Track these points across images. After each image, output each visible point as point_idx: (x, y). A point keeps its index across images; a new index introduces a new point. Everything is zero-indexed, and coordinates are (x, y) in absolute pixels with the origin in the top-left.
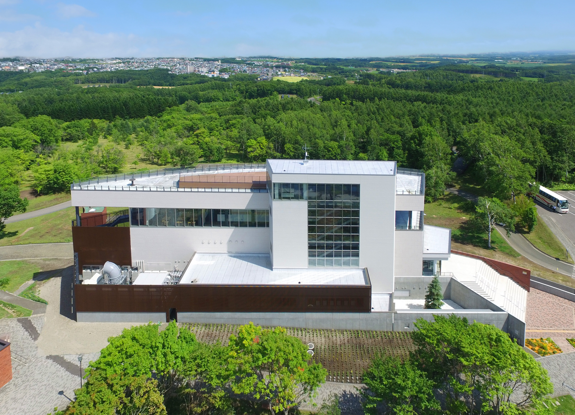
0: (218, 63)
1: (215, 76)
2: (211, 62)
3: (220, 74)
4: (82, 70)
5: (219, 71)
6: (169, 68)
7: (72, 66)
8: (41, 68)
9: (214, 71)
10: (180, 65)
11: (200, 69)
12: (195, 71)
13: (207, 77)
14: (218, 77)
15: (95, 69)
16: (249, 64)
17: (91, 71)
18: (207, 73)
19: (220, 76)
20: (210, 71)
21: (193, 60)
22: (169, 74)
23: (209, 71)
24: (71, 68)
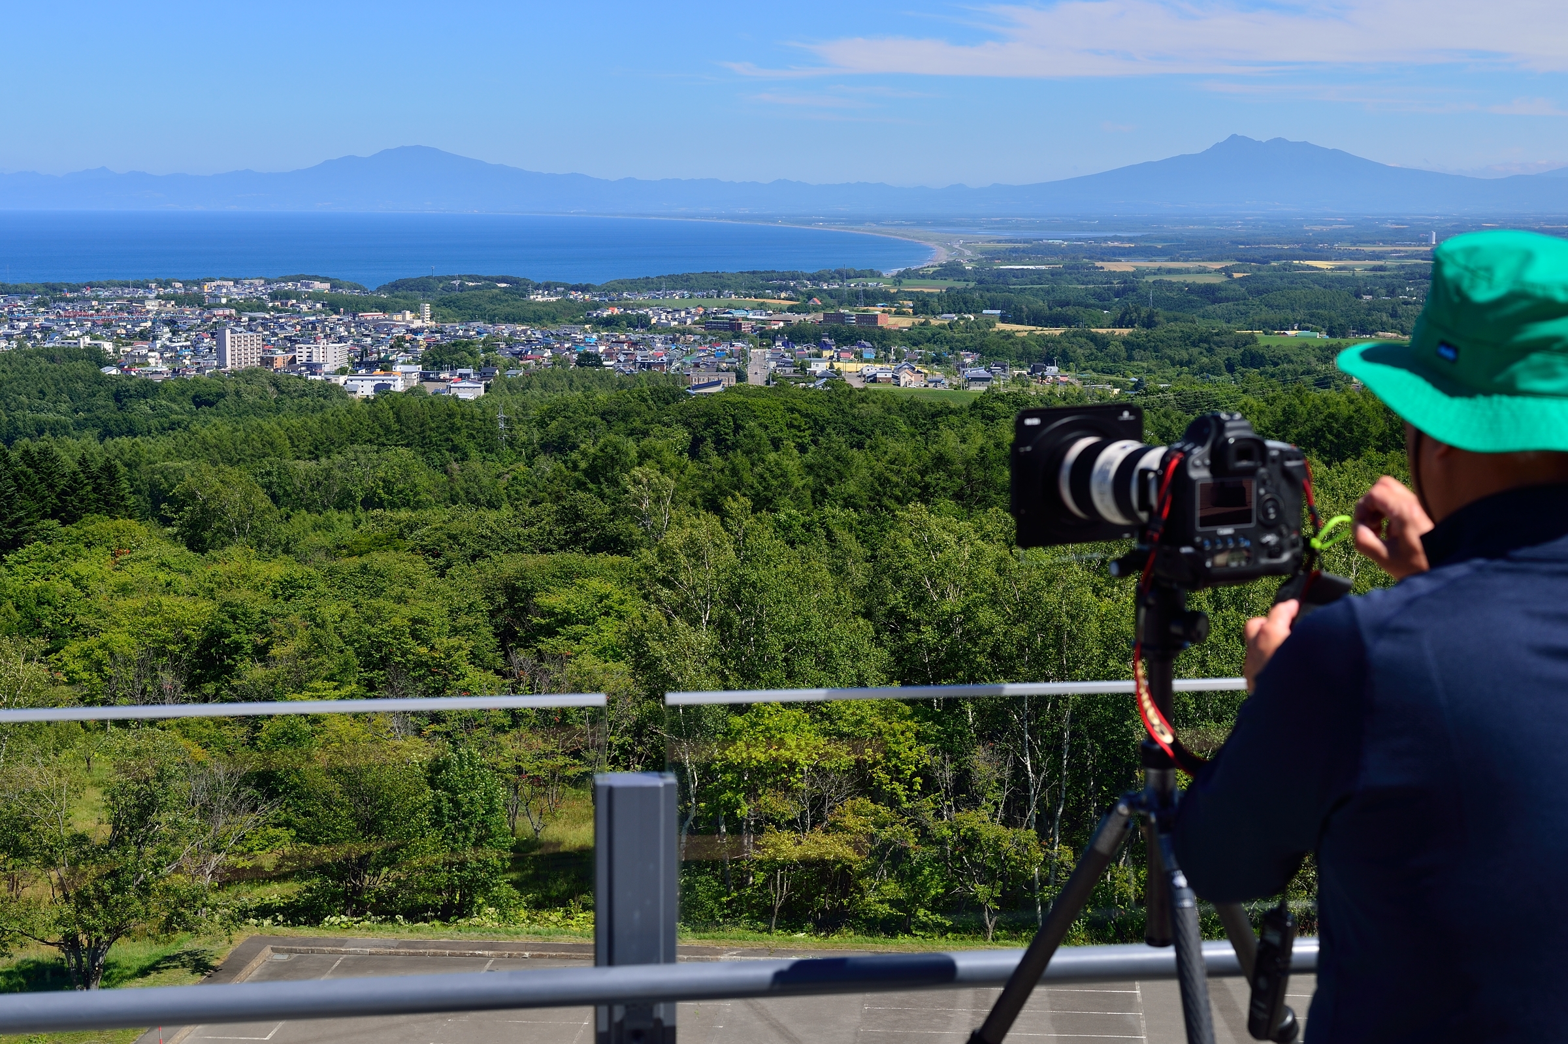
0: (417, 324)
1: (399, 386)
2: (369, 316)
3: (424, 377)
5: (423, 361)
6: (108, 346)
9: (386, 365)
10: (174, 333)
11: (302, 353)
12: (267, 361)
13: (342, 393)
14: (411, 391)
16: (609, 323)
18: (342, 371)
19: (430, 387)
20: (363, 362)
21: (262, 308)
22: (101, 381)
23: (360, 364)
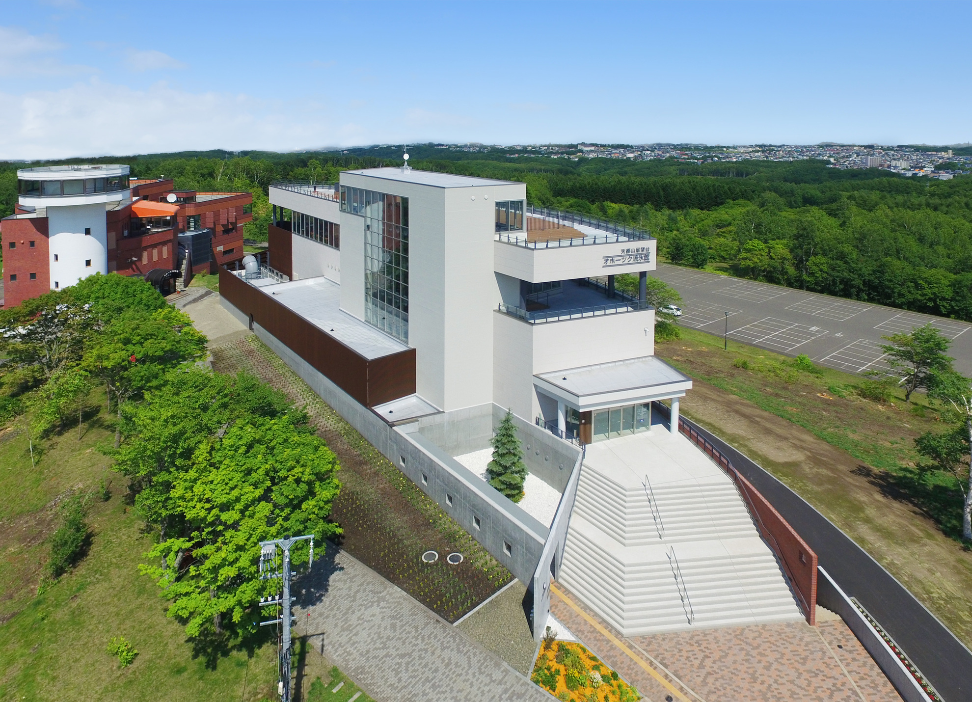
3: (933, 172)
4: (698, 159)
7: (687, 154)
8: (651, 156)
9: (922, 168)
10: (857, 156)
11: (894, 163)
12: (881, 165)
15: (716, 159)
17: (709, 161)
18: (905, 169)
23: (913, 167)
24: (686, 157)
